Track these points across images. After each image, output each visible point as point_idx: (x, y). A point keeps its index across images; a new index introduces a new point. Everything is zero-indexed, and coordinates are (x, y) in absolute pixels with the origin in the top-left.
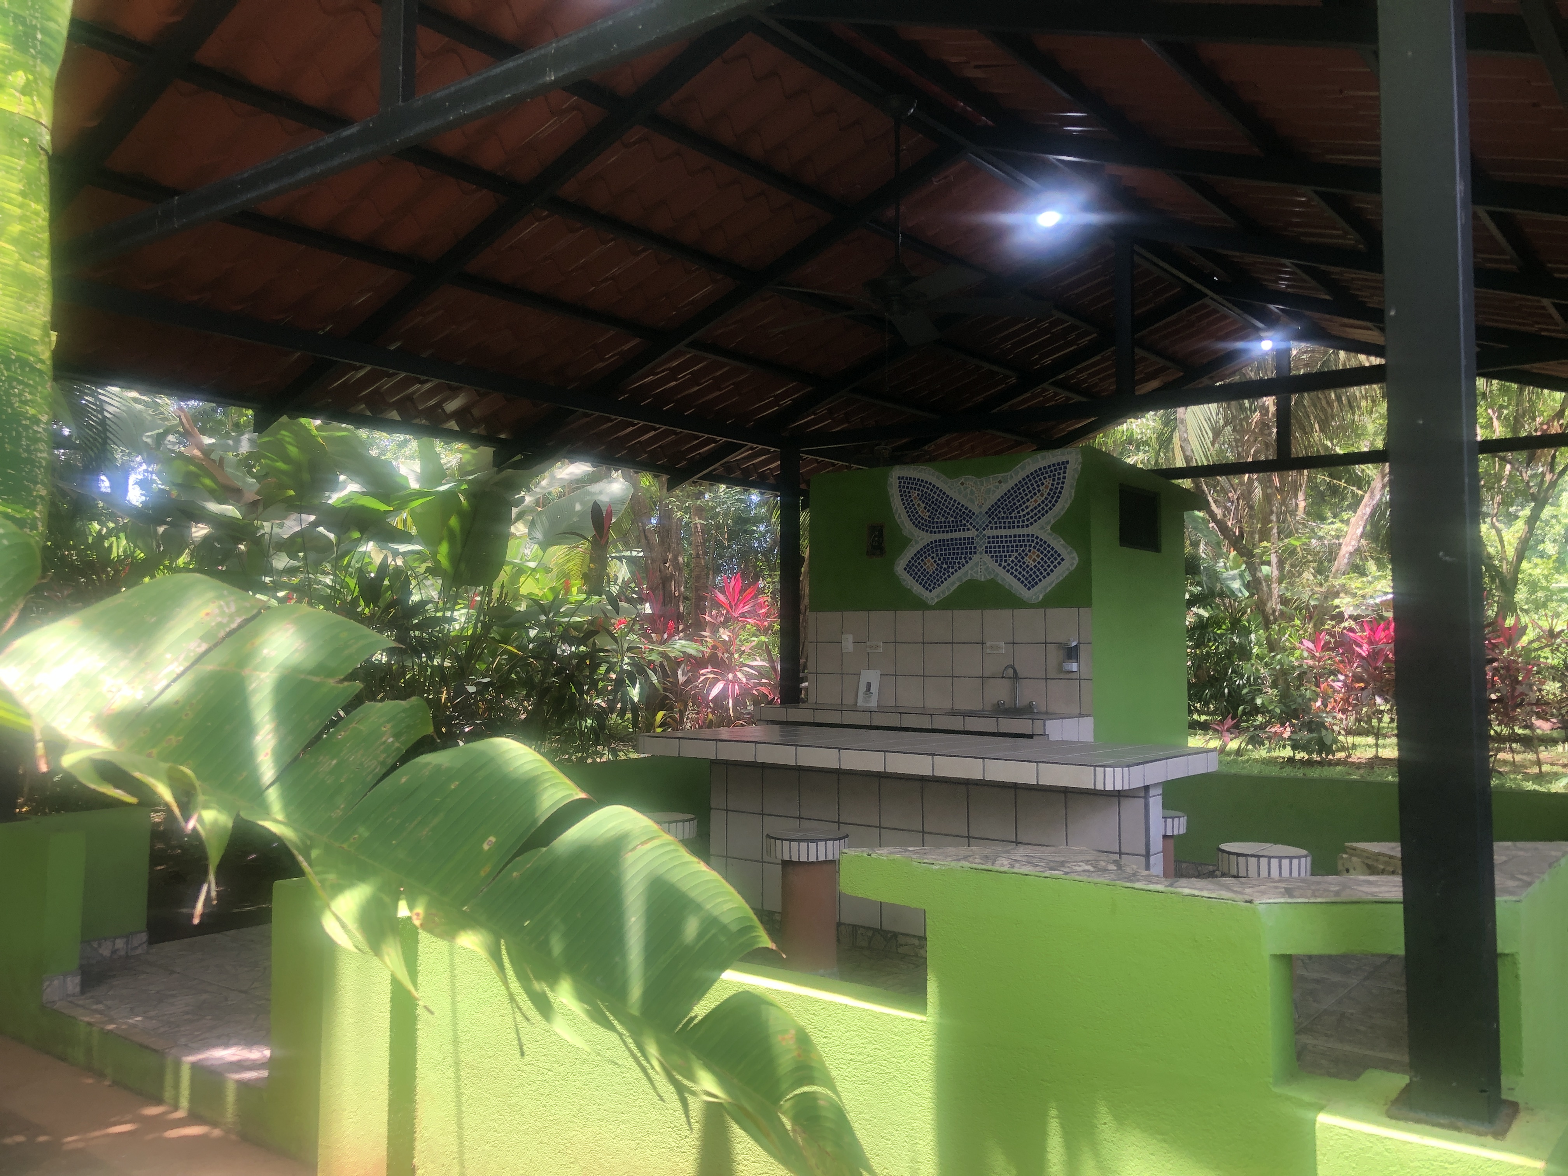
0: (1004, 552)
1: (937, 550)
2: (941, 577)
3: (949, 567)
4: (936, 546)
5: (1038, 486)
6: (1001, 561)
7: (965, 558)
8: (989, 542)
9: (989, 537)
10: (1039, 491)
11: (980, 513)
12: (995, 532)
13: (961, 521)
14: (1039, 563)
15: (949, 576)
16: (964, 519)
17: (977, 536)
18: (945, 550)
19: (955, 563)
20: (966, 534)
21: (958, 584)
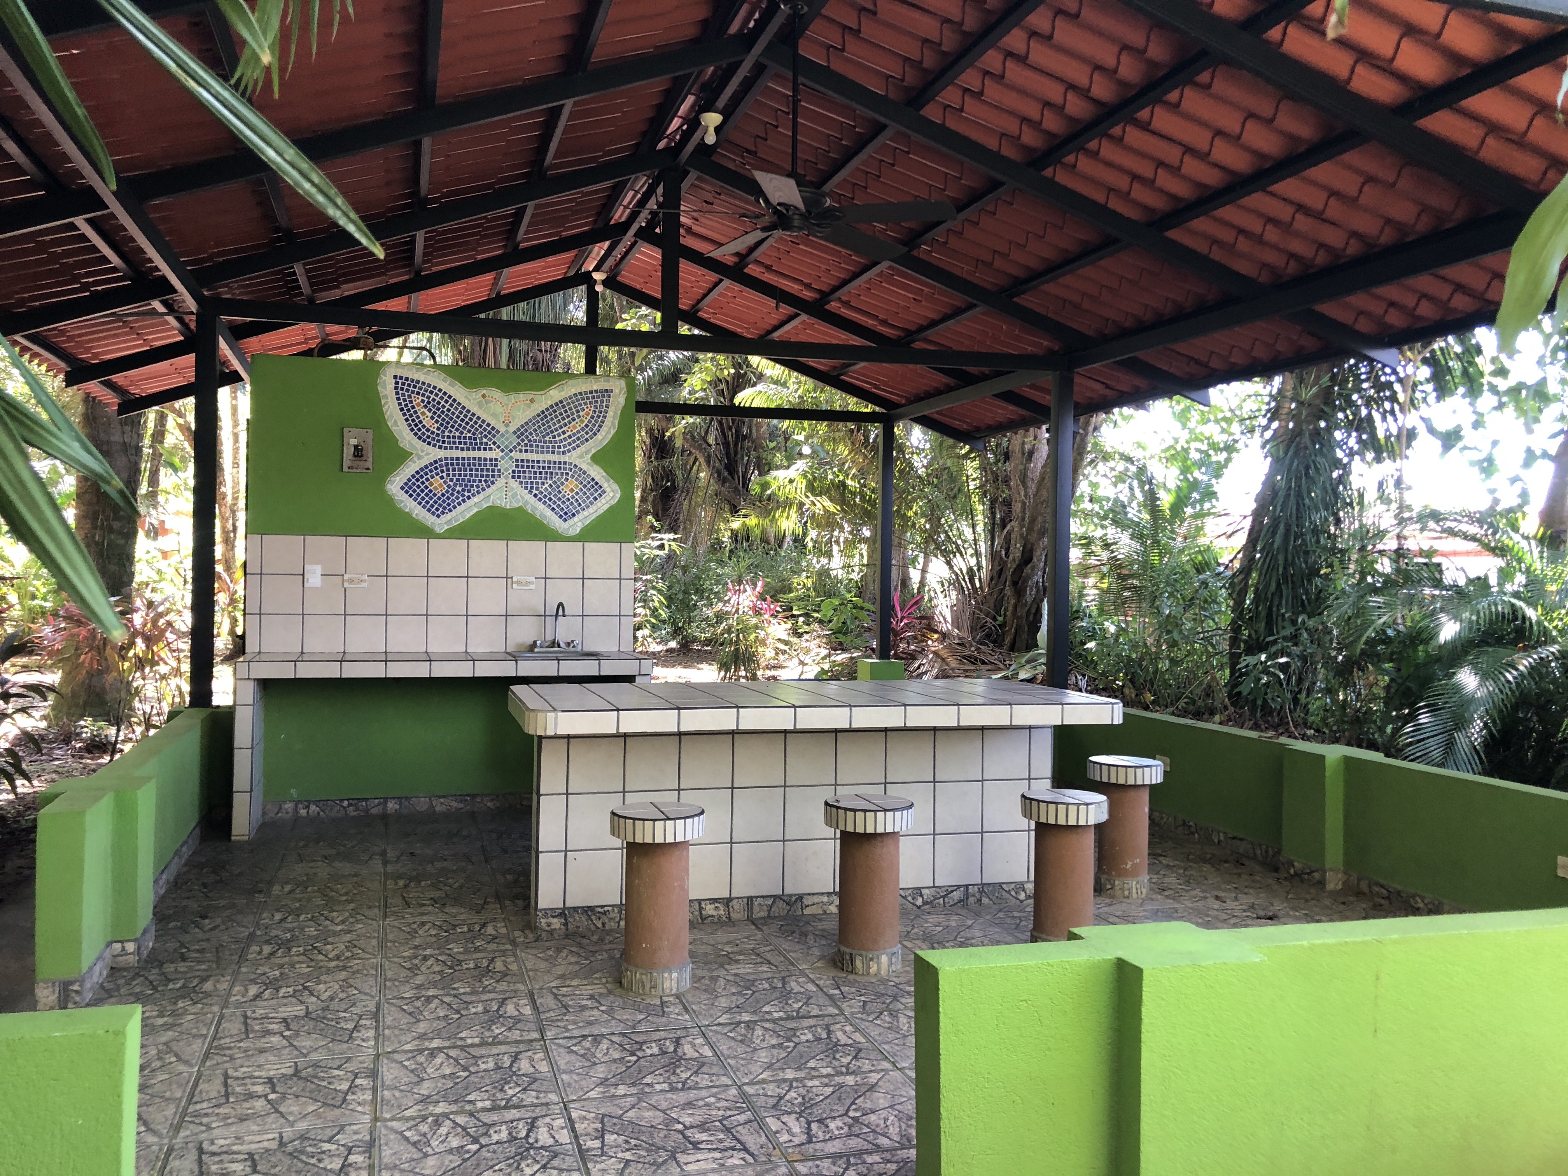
0: (535, 478)
1: (448, 470)
2: (453, 501)
3: (464, 490)
4: (447, 464)
5: (578, 411)
6: (532, 488)
7: (486, 481)
8: (517, 466)
9: (517, 460)
10: (579, 417)
11: (507, 432)
12: (524, 456)
13: (481, 439)
14: (577, 493)
15: (464, 501)
16: (486, 436)
17: (502, 458)
18: (460, 470)
19: (472, 486)
20: (488, 455)
21: (475, 510)
